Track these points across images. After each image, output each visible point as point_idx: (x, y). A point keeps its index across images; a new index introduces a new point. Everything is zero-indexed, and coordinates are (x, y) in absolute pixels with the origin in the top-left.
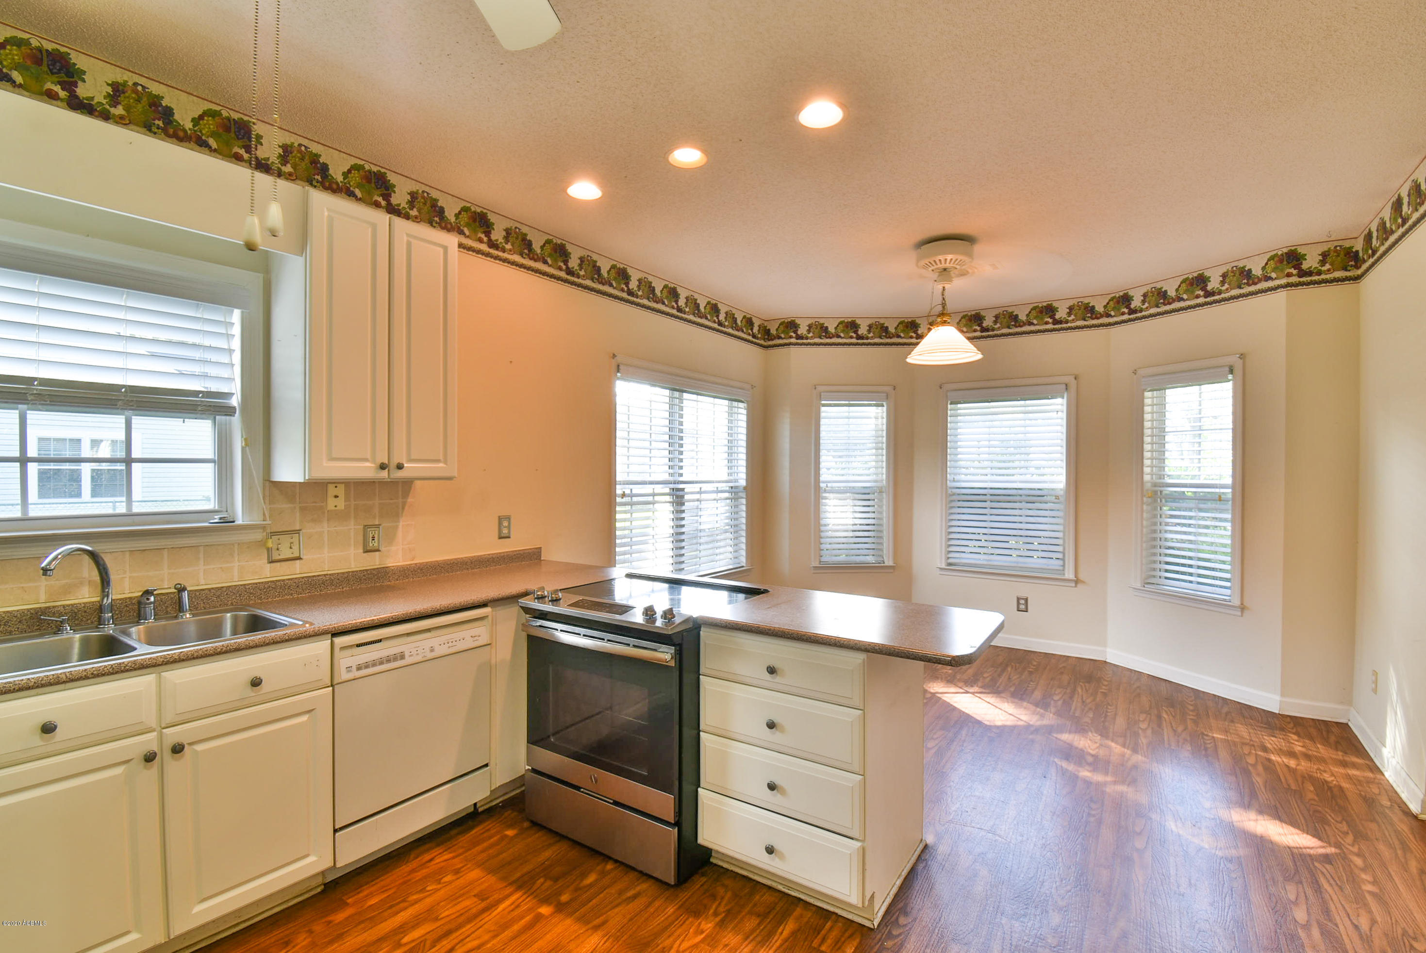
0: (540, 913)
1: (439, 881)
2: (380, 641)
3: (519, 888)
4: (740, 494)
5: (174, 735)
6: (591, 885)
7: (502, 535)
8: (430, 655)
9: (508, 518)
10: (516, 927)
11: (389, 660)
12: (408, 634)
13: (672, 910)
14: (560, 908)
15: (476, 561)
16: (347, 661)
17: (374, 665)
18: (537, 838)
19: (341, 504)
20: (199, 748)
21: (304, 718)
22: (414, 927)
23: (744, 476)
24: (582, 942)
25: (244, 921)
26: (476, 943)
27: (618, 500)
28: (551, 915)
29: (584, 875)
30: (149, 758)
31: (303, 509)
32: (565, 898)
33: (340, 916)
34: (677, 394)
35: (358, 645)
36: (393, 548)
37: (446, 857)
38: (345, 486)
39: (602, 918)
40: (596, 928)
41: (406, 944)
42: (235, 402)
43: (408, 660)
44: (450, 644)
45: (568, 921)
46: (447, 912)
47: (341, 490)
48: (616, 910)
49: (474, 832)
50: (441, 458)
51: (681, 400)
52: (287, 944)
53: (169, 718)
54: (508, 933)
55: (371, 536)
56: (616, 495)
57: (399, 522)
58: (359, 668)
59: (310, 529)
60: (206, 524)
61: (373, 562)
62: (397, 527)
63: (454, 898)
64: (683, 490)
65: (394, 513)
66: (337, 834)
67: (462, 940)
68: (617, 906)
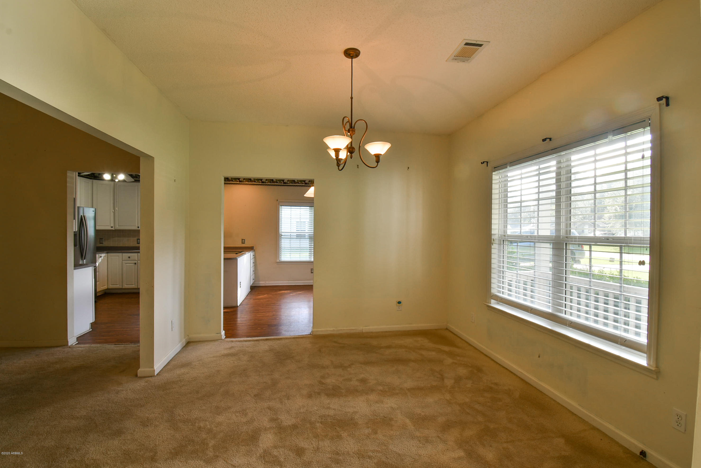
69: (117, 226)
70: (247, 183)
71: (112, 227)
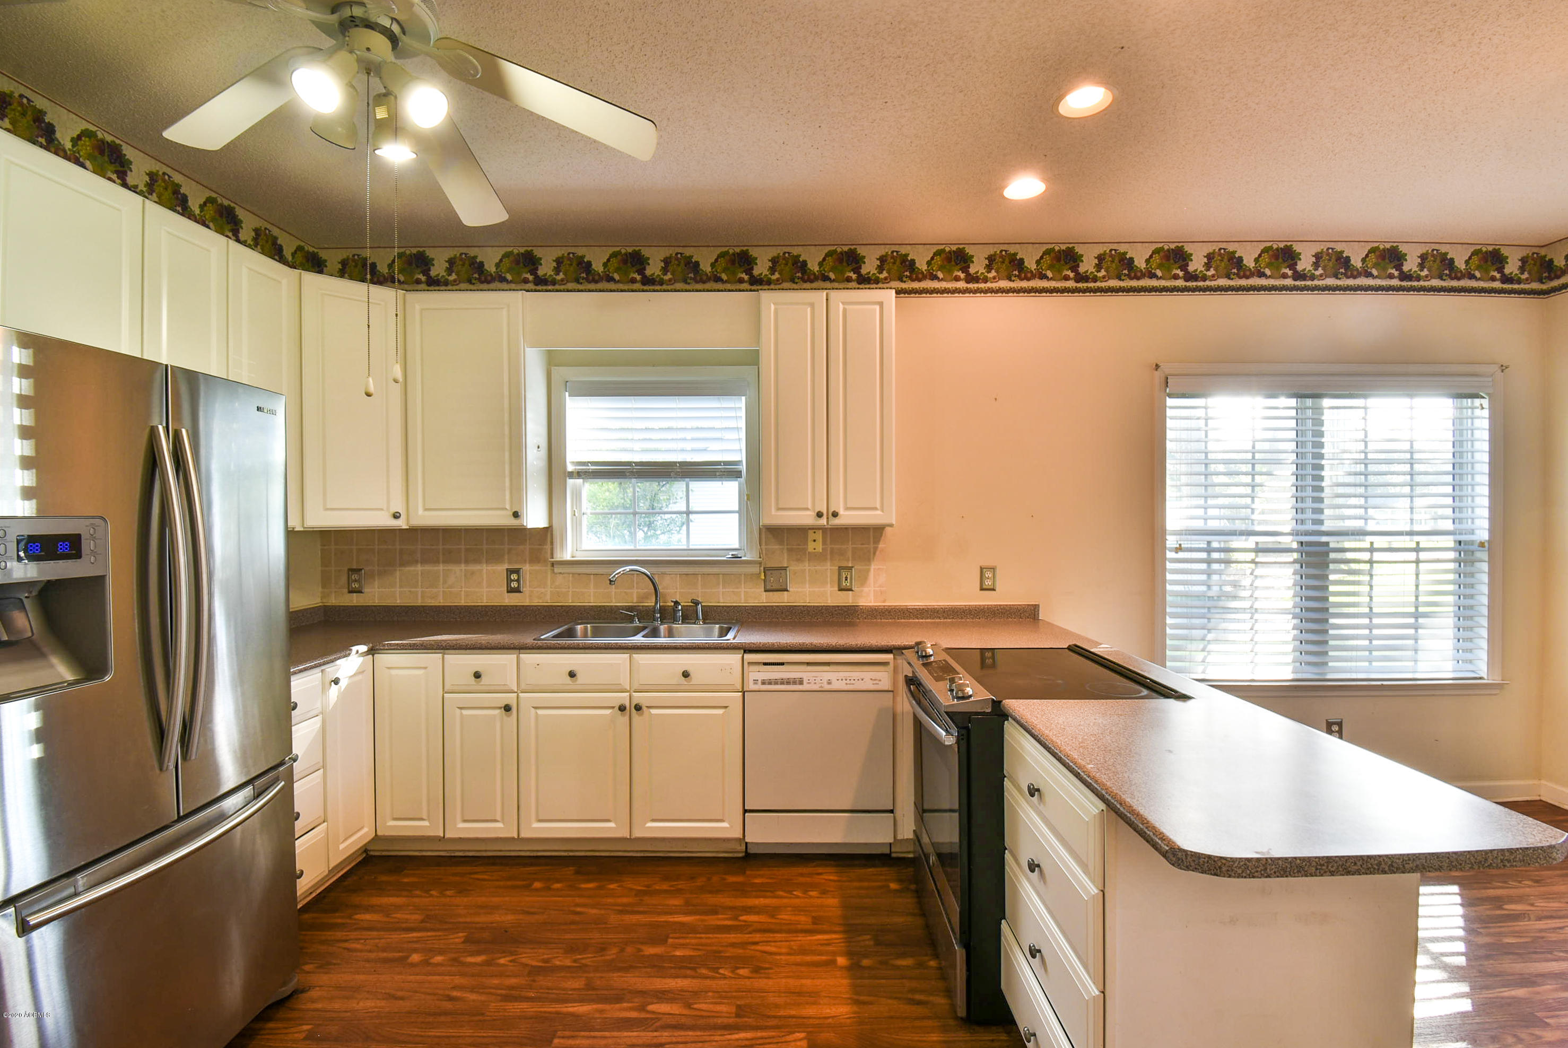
0: (836, 960)
1: (805, 892)
2: (782, 664)
3: (845, 932)
4: (1479, 555)
5: (638, 697)
6: (898, 968)
7: (984, 587)
8: (827, 687)
9: (993, 569)
10: (808, 958)
11: (788, 682)
12: (808, 664)
13: (935, 1039)
14: (854, 968)
15: (949, 610)
16: (757, 675)
17: (776, 683)
18: (908, 901)
19: (819, 547)
20: (653, 711)
21: (721, 711)
22: (758, 913)
23: (1485, 524)
24: (834, 1004)
25: (689, 852)
26: (773, 949)
27: (1170, 555)
28: (842, 968)
29: (903, 955)
30: (622, 709)
31: (790, 550)
32: (865, 962)
33: (731, 879)
34: (1309, 402)
35: (765, 664)
36: (866, 589)
37: (831, 878)
38: (823, 532)
39: (871, 999)
40: (857, 1002)
41: (740, 921)
42: (744, 468)
43: (805, 687)
44: (848, 682)
45: (846, 982)
46: (785, 916)
47: (819, 536)
48: (890, 1001)
49: (870, 870)
50: (878, 506)
51: (1318, 410)
52: (692, 878)
53: (635, 686)
54: (798, 958)
55: (844, 576)
56: (1164, 548)
57: (870, 565)
58: (763, 683)
59: (794, 567)
60: (725, 558)
61: (846, 599)
62: (868, 571)
63: (797, 910)
64: (1327, 544)
65: (867, 557)
66: (746, 814)
67: (770, 941)
68: (896, 998)
69: (421, 512)
70: (1004, 284)
71: (396, 516)
